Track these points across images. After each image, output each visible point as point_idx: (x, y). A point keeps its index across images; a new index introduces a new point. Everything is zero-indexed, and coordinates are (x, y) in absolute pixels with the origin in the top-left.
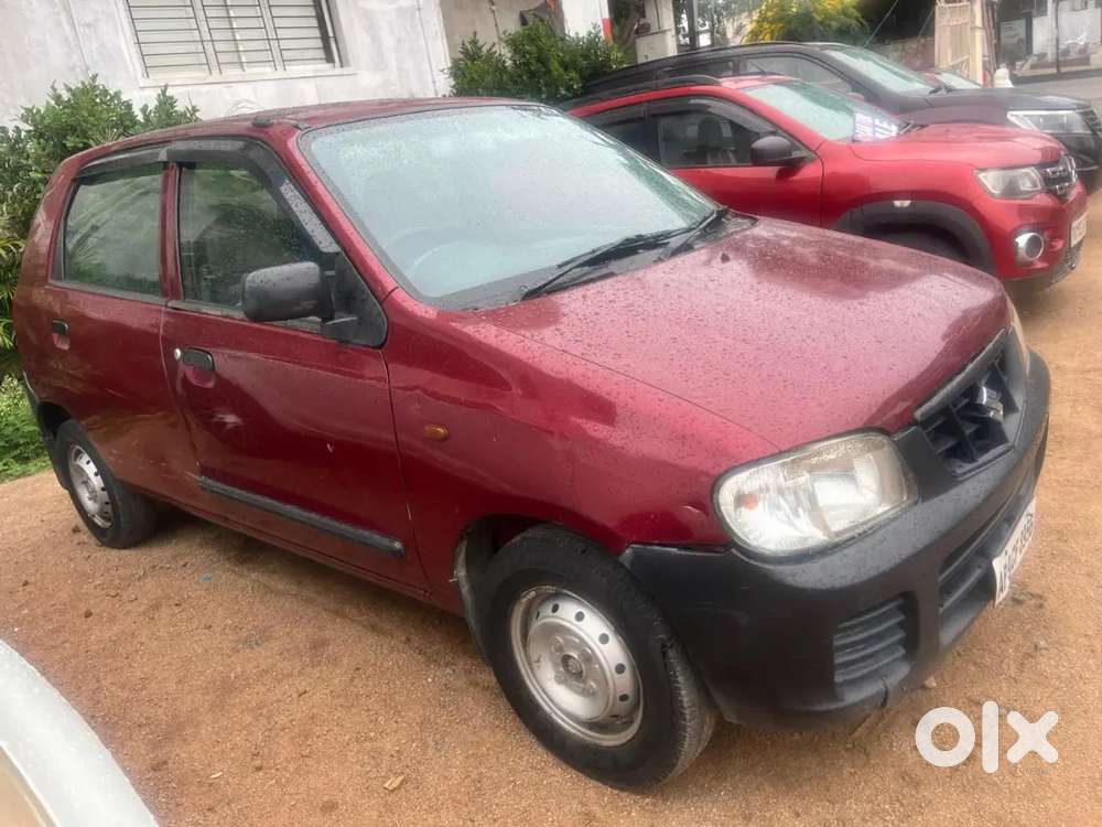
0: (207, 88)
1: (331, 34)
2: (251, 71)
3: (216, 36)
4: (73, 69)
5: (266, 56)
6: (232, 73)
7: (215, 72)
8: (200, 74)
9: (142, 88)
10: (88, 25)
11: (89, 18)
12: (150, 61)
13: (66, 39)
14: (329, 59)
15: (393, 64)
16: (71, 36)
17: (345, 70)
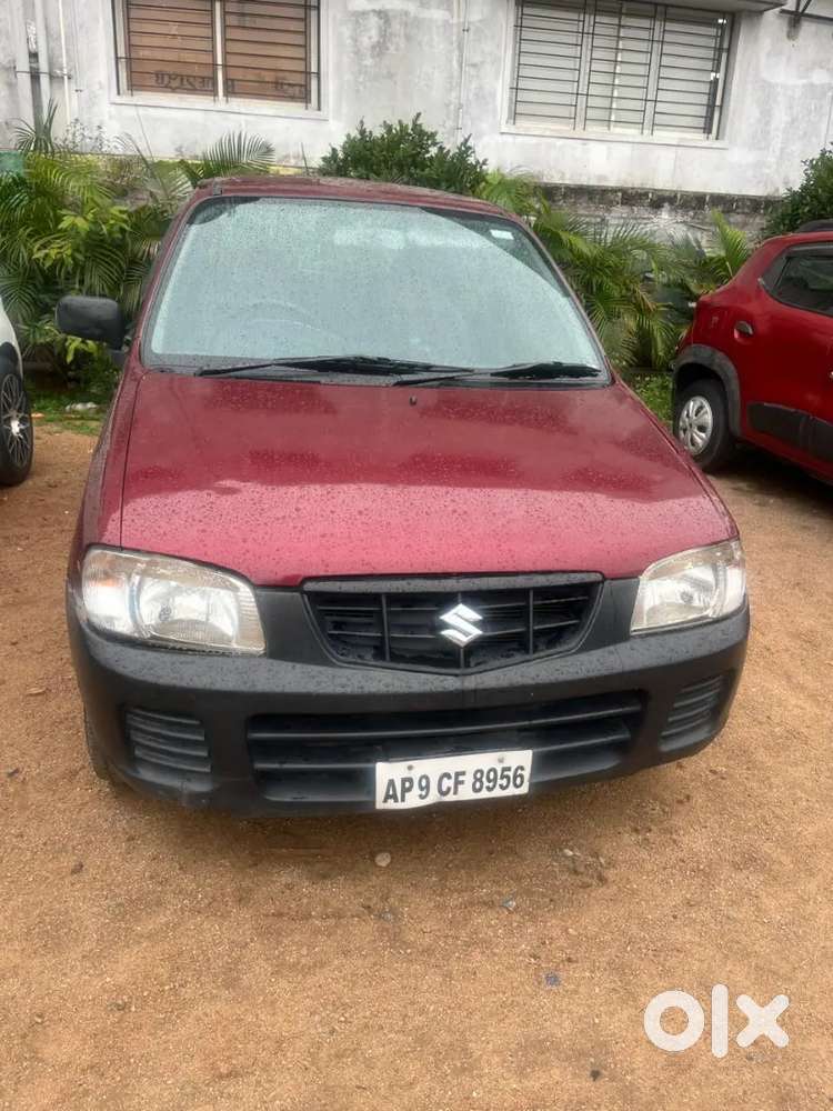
0: (561, 142)
1: (718, 103)
2: (617, 130)
3: (594, 90)
4: (447, 106)
5: (637, 117)
6: (595, 130)
7: (580, 127)
8: (565, 128)
9: (503, 133)
10: (474, 65)
11: (477, 59)
12: (521, 108)
13: (451, 77)
14: (707, 129)
15: (777, 144)
16: (456, 74)
17: (718, 144)
